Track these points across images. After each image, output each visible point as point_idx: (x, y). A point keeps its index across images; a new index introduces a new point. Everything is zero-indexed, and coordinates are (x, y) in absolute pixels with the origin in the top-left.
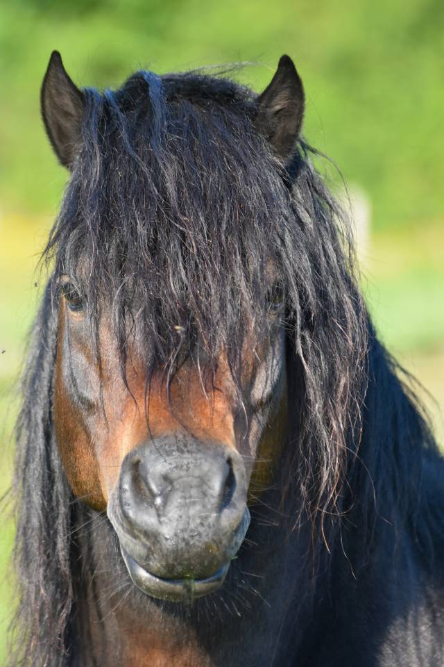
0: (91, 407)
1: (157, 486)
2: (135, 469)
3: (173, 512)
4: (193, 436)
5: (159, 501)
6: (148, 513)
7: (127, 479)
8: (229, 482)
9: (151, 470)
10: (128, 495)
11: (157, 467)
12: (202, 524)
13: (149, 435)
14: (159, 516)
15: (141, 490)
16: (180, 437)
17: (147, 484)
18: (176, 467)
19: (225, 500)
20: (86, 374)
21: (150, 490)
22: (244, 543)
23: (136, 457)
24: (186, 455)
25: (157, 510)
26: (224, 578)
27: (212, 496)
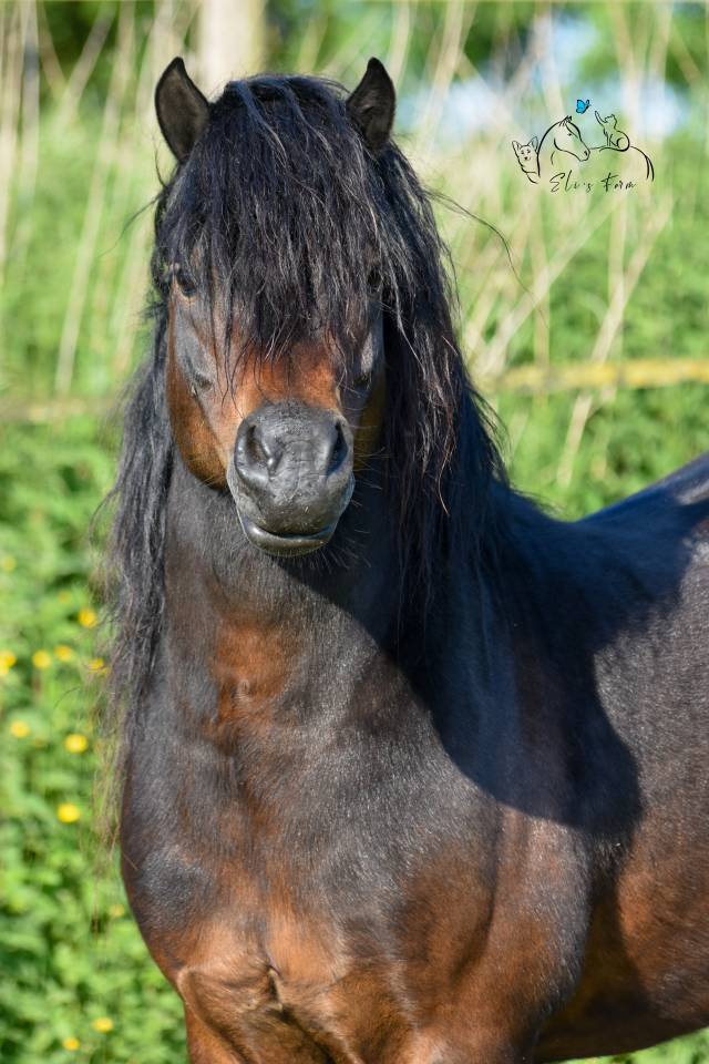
0: (205, 384)
1: (270, 448)
2: (250, 434)
3: (284, 472)
4: (304, 403)
5: (271, 462)
6: (260, 472)
7: (242, 442)
8: (338, 447)
9: (265, 434)
10: (242, 457)
11: (272, 430)
12: (309, 485)
13: (263, 402)
14: (270, 475)
15: (255, 452)
16: (292, 404)
17: (262, 447)
18: (289, 432)
19: (334, 463)
20: (200, 354)
21: (264, 452)
22: (350, 504)
23: (252, 424)
24: (298, 421)
25: (269, 470)
26: (330, 537)
27: (321, 459)
